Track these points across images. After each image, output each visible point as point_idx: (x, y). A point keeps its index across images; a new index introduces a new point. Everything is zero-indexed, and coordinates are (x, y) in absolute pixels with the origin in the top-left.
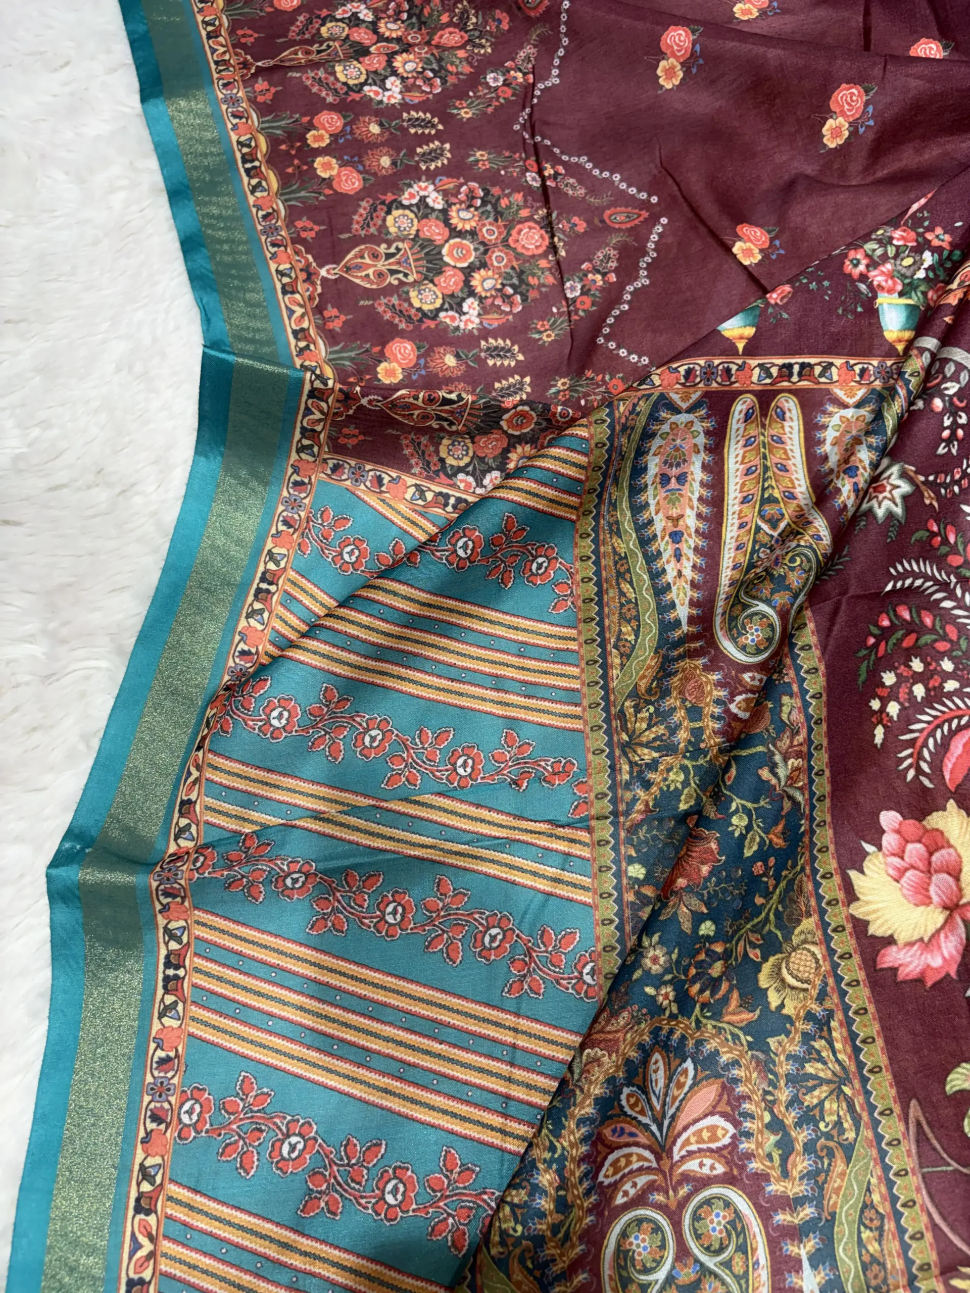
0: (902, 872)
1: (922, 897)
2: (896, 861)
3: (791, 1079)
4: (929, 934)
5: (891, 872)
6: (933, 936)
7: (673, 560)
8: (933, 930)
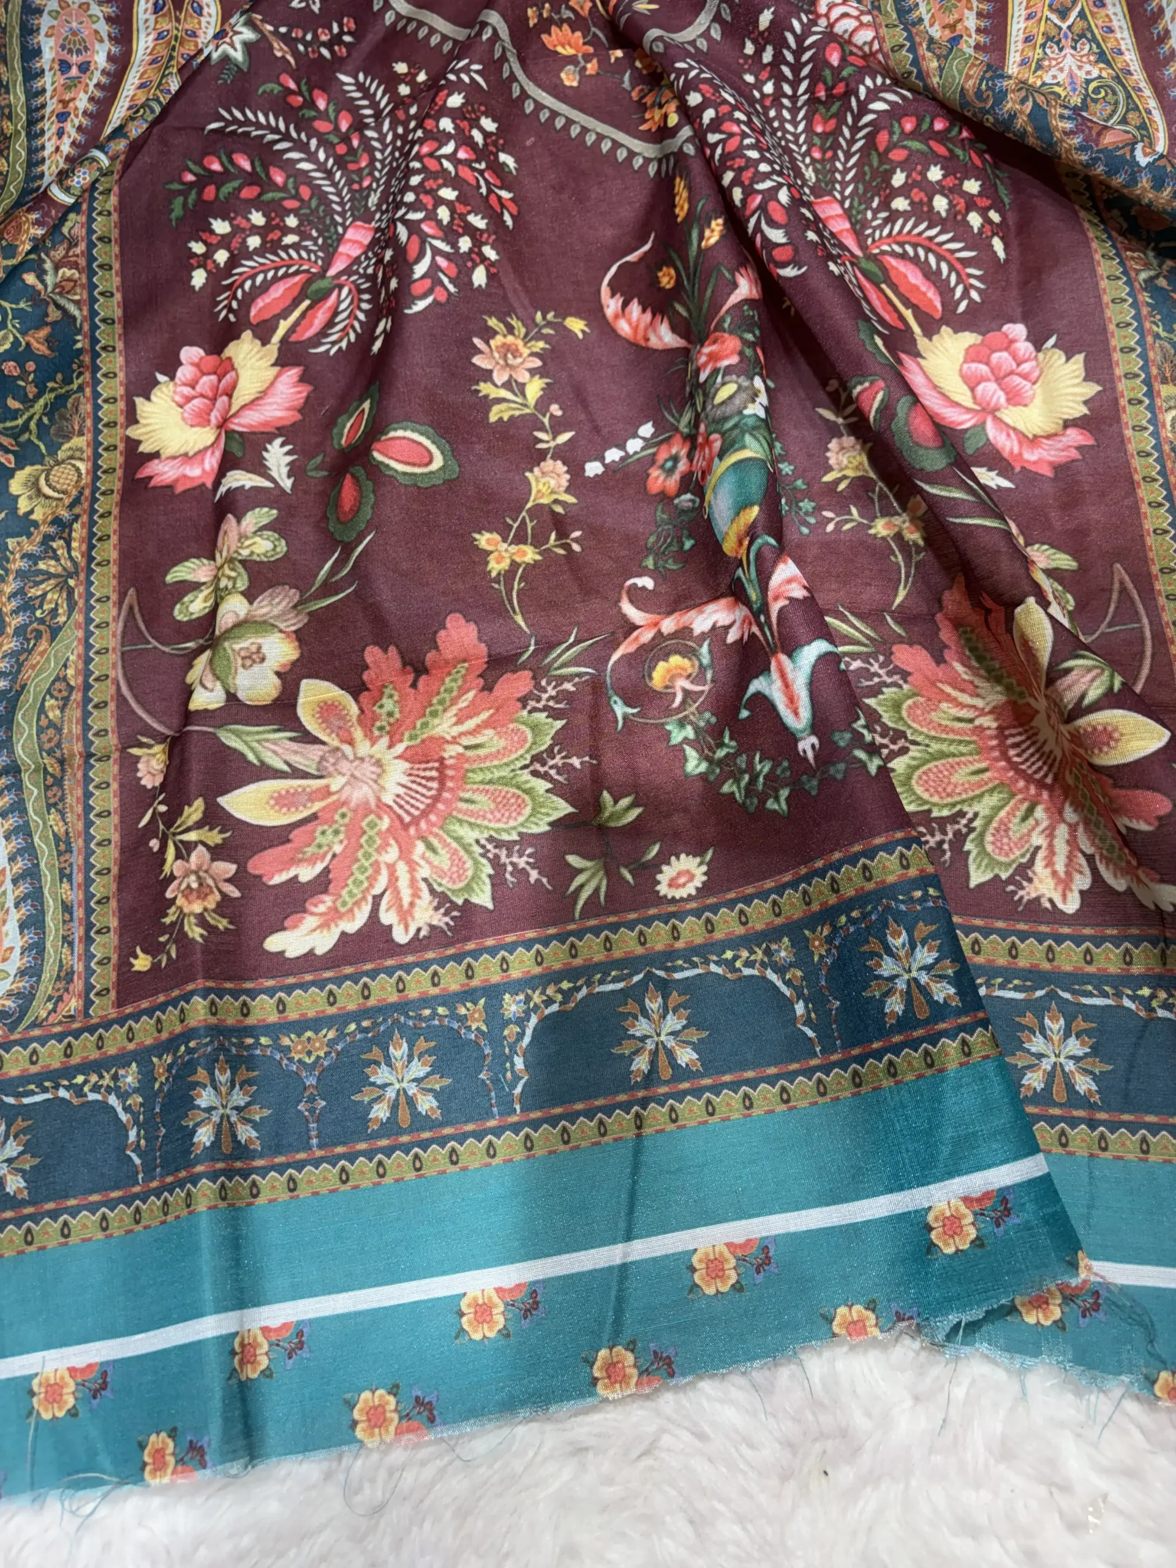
0: (189, 399)
1: (201, 419)
2: (187, 390)
3: (20, 574)
4: (196, 449)
5: (178, 398)
6: (200, 452)
7: (55, 138)
8: (201, 447)
